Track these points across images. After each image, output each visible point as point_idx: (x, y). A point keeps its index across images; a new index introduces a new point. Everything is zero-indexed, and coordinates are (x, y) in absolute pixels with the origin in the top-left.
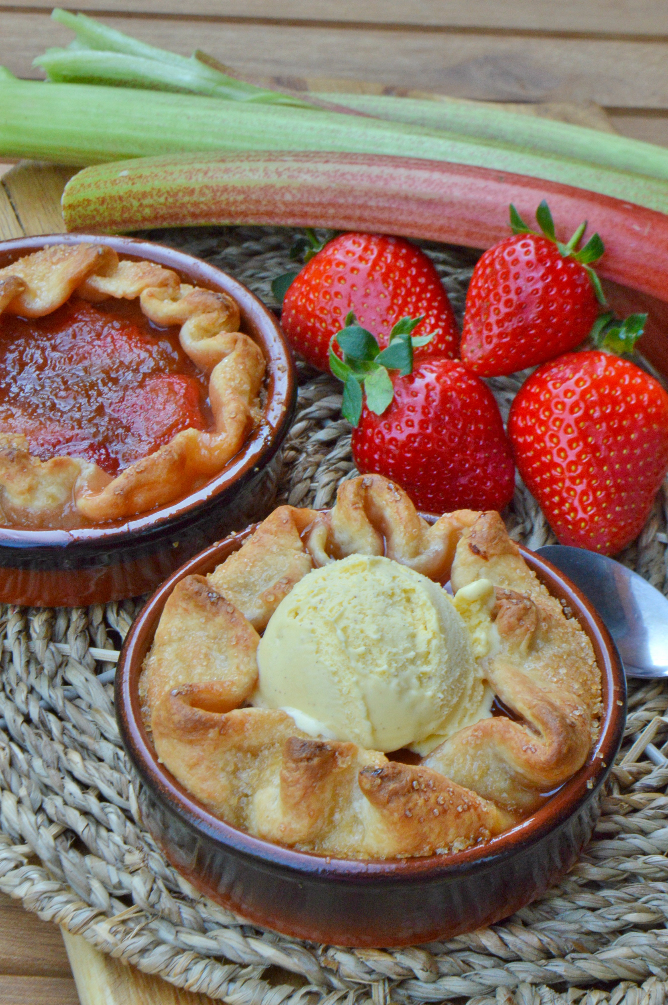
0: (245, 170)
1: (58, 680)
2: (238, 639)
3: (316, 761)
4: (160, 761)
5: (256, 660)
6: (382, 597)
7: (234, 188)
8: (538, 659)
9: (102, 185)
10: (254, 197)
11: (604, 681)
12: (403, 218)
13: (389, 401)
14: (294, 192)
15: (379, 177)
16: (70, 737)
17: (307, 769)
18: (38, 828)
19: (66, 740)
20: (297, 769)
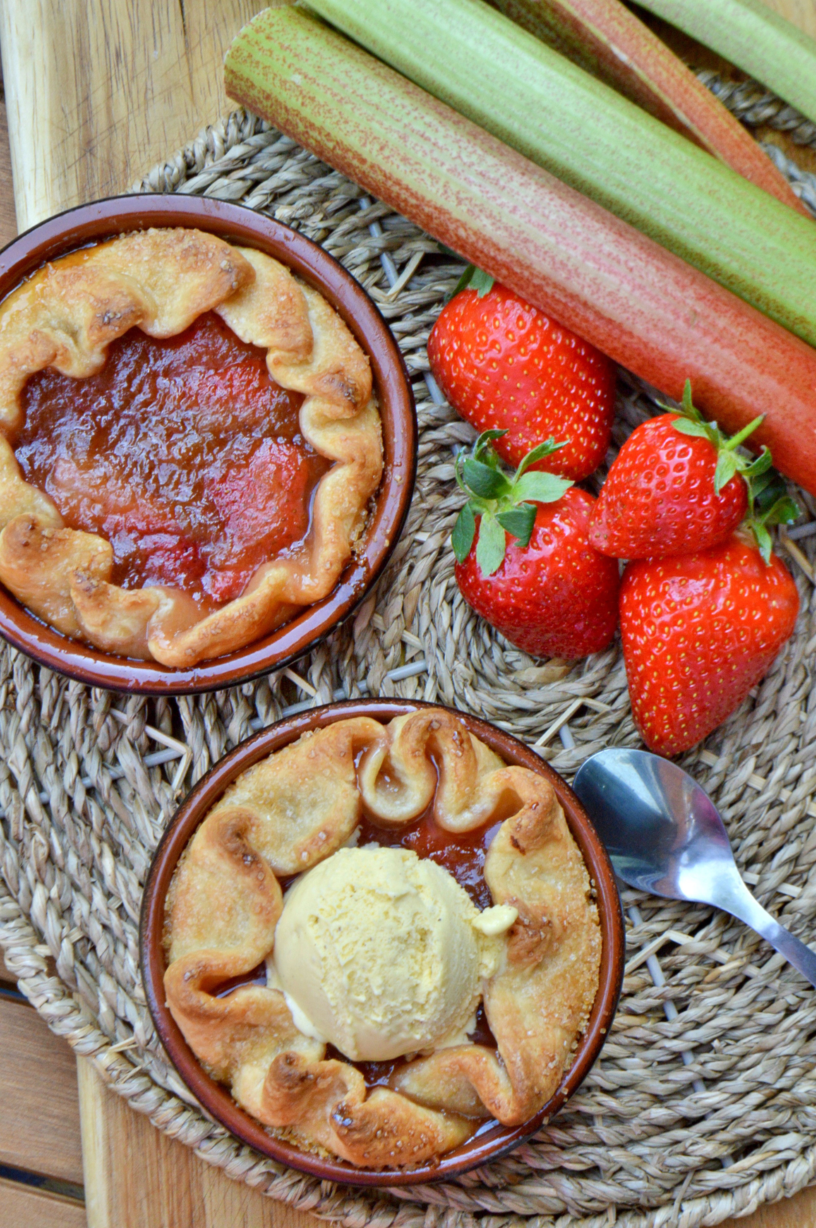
0: (424, 172)
1: (110, 754)
2: (262, 909)
3: (296, 1090)
4: (167, 1005)
5: (274, 931)
6: (396, 943)
7: (407, 189)
8: (538, 982)
9: (271, 76)
10: (427, 210)
11: (598, 996)
12: (577, 320)
13: (496, 566)
14: (470, 232)
15: (563, 265)
16: (109, 832)
17: (287, 1095)
18: (61, 940)
19: (104, 834)
20: (278, 1090)
